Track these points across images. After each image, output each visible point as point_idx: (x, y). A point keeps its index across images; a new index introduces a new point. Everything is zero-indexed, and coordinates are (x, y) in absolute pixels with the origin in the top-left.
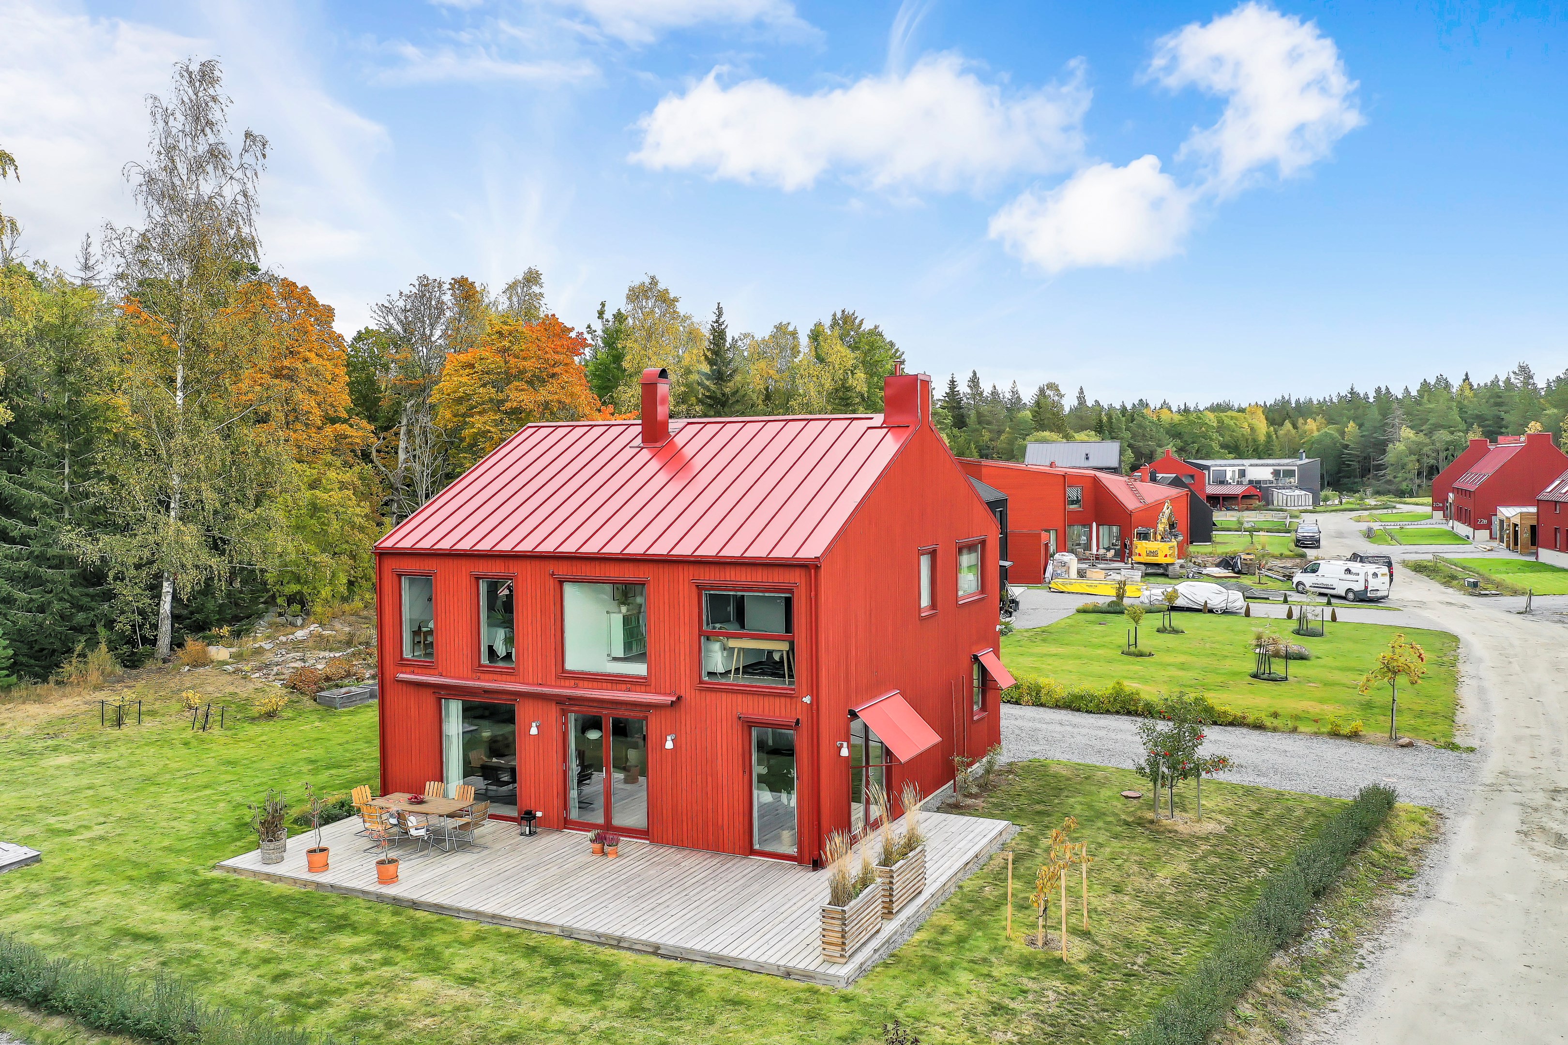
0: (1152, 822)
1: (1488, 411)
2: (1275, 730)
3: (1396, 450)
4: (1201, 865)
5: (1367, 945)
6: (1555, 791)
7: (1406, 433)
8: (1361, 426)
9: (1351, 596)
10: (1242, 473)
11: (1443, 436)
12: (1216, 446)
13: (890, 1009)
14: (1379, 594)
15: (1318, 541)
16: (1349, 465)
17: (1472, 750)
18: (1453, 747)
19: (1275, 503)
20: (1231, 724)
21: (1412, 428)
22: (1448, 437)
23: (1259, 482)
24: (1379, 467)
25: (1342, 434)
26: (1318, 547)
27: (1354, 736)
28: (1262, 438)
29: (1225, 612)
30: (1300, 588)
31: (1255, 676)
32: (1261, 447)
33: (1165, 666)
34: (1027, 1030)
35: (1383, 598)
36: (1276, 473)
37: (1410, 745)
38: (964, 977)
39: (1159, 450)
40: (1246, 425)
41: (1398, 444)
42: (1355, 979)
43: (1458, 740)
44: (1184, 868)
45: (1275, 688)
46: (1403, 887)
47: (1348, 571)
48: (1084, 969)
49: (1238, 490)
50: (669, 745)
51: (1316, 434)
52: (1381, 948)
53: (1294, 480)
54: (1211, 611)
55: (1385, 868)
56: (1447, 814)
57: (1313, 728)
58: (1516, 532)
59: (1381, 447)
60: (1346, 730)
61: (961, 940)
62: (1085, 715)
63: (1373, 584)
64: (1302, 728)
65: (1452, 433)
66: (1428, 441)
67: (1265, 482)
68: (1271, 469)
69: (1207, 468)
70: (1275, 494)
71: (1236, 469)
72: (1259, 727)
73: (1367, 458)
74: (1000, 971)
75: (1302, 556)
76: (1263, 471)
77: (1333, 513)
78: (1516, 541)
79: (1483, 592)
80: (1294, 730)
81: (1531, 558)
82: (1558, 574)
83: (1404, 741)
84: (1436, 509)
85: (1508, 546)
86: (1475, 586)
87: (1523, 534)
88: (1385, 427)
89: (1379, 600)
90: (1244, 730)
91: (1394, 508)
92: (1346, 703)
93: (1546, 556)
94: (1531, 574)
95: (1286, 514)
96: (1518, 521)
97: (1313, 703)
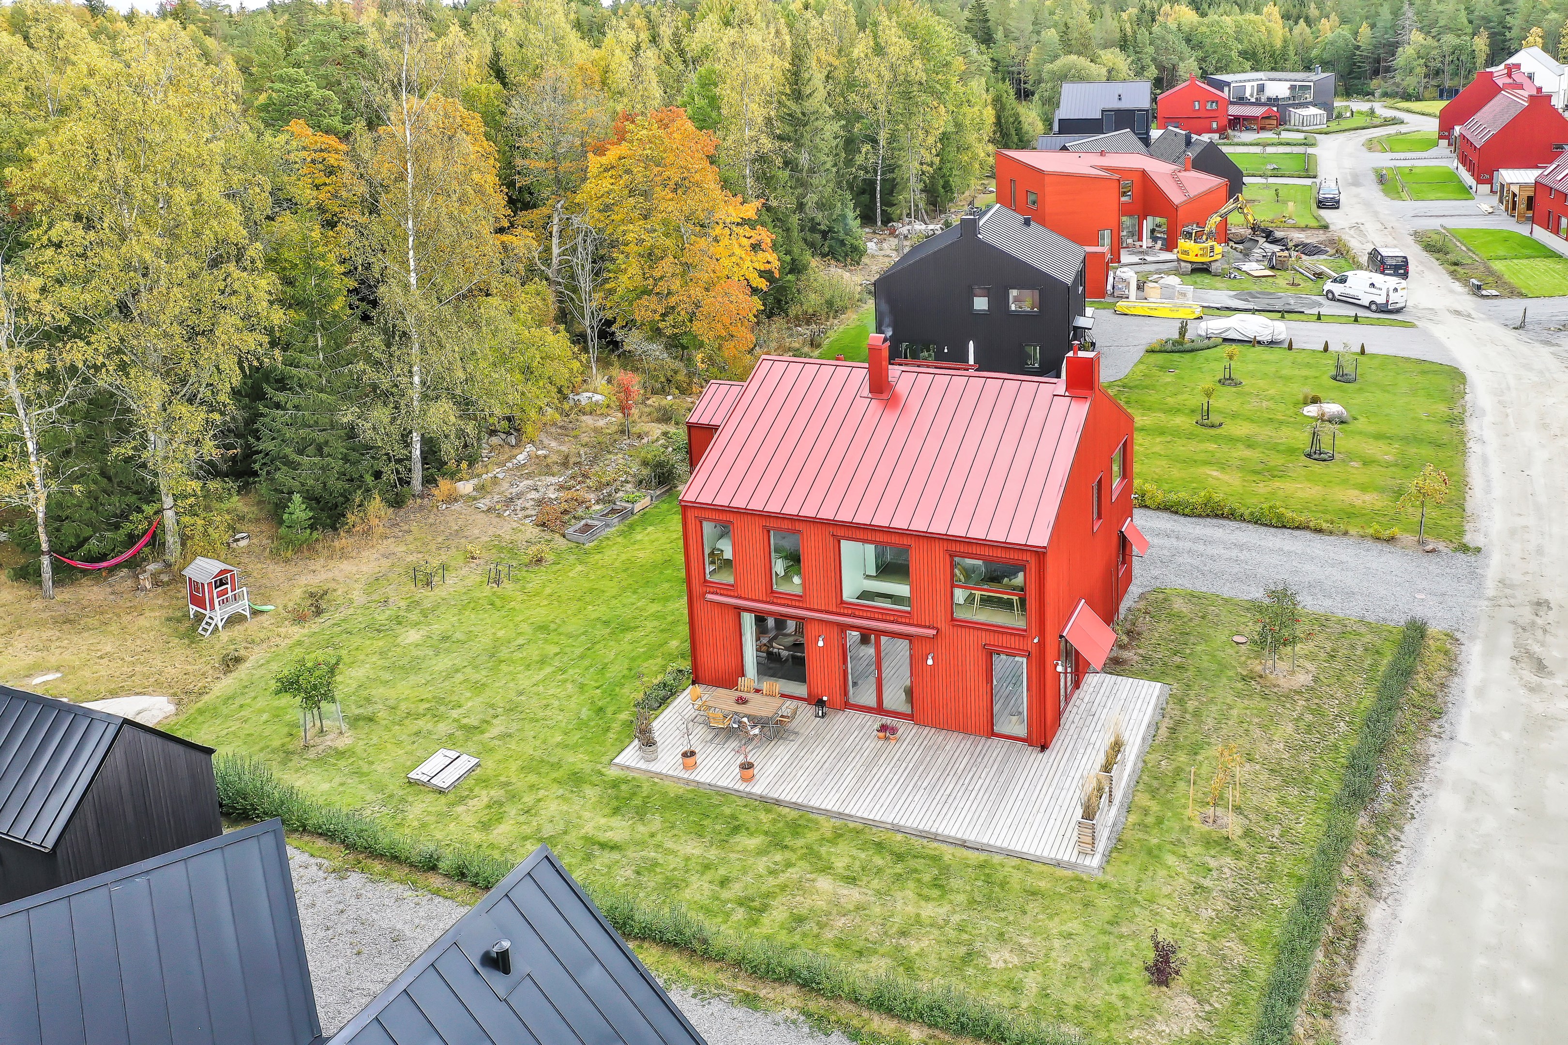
0: (1261, 677)
2: (1331, 533)
3: (1405, 54)
4: (1301, 724)
5: (1416, 794)
6: (1539, 604)
7: (1417, 37)
8: (1373, 26)
9: (1374, 307)
10: (1261, 89)
11: (1450, 39)
12: (1234, 54)
13: (1132, 895)
14: (1398, 306)
15: (1338, 202)
16: (1360, 67)
17: (1478, 550)
18: (1464, 549)
19: (1291, 122)
20: (1298, 528)
21: (1421, 30)
22: (1458, 41)
23: (1277, 99)
24: (1388, 70)
25: (1356, 33)
26: (1335, 208)
27: (1391, 540)
28: (1278, 44)
29: (1272, 343)
30: (1330, 296)
31: (1309, 456)
32: (1278, 52)
33: (1232, 440)
34: (1219, 906)
35: (1402, 308)
36: (1292, 88)
37: (1433, 551)
38: (1171, 860)
39: (1181, 64)
40: (1263, 29)
41: (1407, 47)
42: (1409, 828)
43: (1468, 539)
44: (1290, 728)
45: (1325, 471)
46: (1435, 727)
47: (1372, 285)
48: (1243, 844)
49: (1258, 111)
50: (930, 662)
51: (1329, 35)
52: (1424, 796)
53: (1309, 97)
54: (1259, 342)
55: (1420, 708)
56: (1462, 640)
57: (1359, 528)
58: (1514, 203)
59: (1392, 48)
60: (1387, 533)
61: (1160, 821)
62: (1182, 519)
63: (1393, 297)
64: (1352, 531)
65: (1459, 36)
66: (1436, 44)
67: (1284, 99)
68: (1288, 84)
69: (1228, 84)
70: (1292, 114)
71: (1255, 84)
72: (1319, 531)
73: (1378, 61)
74: (1192, 851)
75: (1326, 227)
76: (1279, 89)
77: (1347, 133)
78: (1514, 208)
79: (1484, 293)
80: (1346, 533)
81: (1524, 230)
82: (1550, 263)
83: (1430, 547)
84: (1441, 137)
85: (1507, 210)
86: (1479, 287)
87: (1522, 206)
88: (1396, 29)
89: (1398, 311)
90: (1308, 535)
91: (1402, 122)
92: (1382, 490)
93: (1541, 234)
94: (1525, 262)
95: (1301, 136)
96: (1515, 189)
97: (1356, 492)
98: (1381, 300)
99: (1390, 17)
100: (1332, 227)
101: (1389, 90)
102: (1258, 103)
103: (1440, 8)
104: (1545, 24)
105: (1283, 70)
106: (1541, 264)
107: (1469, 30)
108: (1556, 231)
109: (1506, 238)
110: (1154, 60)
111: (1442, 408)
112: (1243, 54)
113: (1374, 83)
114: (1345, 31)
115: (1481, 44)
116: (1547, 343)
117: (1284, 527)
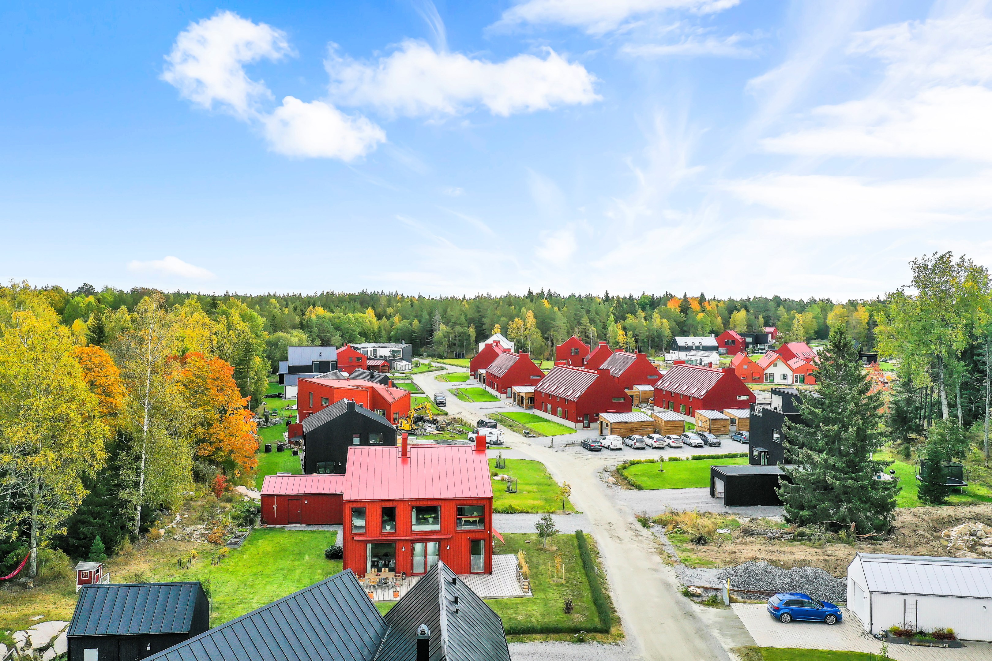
1: (476, 315)
2: (532, 513)
3: (438, 335)
4: (562, 558)
5: (604, 570)
6: (609, 524)
7: (443, 327)
8: (420, 321)
9: (492, 443)
10: (375, 351)
11: (458, 328)
15: (445, 403)
17: (582, 512)
18: (577, 512)
19: (396, 368)
20: (520, 513)
21: (444, 324)
22: (461, 330)
23: (385, 357)
24: (429, 343)
25: (411, 325)
26: (445, 406)
27: (554, 512)
28: (376, 329)
30: (472, 439)
31: (508, 492)
32: (376, 333)
36: (393, 352)
37: (569, 514)
41: (438, 332)
42: (607, 577)
43: (577, 510)
44: (560, 559)
45: (517, 496)
46: (598, 556)
47: (491, 433)
48: (567, 585)
49: (379, 363)
51: (398, 325)
52: (607, 570)
53: (401, 356)
55: (592, 552)
56: (593, 535)
57: (543, 511)
58: (523, 400)
59: (431, 333)
60: (551, 511)
63: (500, 438)
64: (539, 511)
65: (462, 327)
66: (452, 331)
67: (389, 357)
68: (389, 349)
69: (359, 349)
70: (395, 364)
71: (372, 349)
73: (424, 338)
75: (447, 414)
76: (384, 351)
77: (423, 374)
78: (522, 403)
79: (530, 435)
80: (537, 513)
81: (531, 412)
82: (547, 423)
83: (567, 513)
84: (471, 375)
85: (518, 404)
86: (528, 433)
87: (526, 401)
88: (431, 322)
89: (501, 444)
90: (524, 514)
91: (446, 369)
92: (540, 499)
93: (538, 413)
94: (538, 423)
95: (404, 375)
96: (524, 395)
97: (532, 501)
98: (495, 439)
99: (428, 317)
100: (449, 414)
101: (431, 354)
102: (376, 359)
103: (452, 314)
104: (500, 323)
105: (380, 342)
106: (543, 424)
107: (466, 324)
108: (546, 411)
109: (526, 415)
110: (318, 336)
111: (542, 474)
112: (360, 334)
113: (422, 350)
114: (406, 323)
115: (472, 331)
116: (564, 451)
117: (515, 513)
